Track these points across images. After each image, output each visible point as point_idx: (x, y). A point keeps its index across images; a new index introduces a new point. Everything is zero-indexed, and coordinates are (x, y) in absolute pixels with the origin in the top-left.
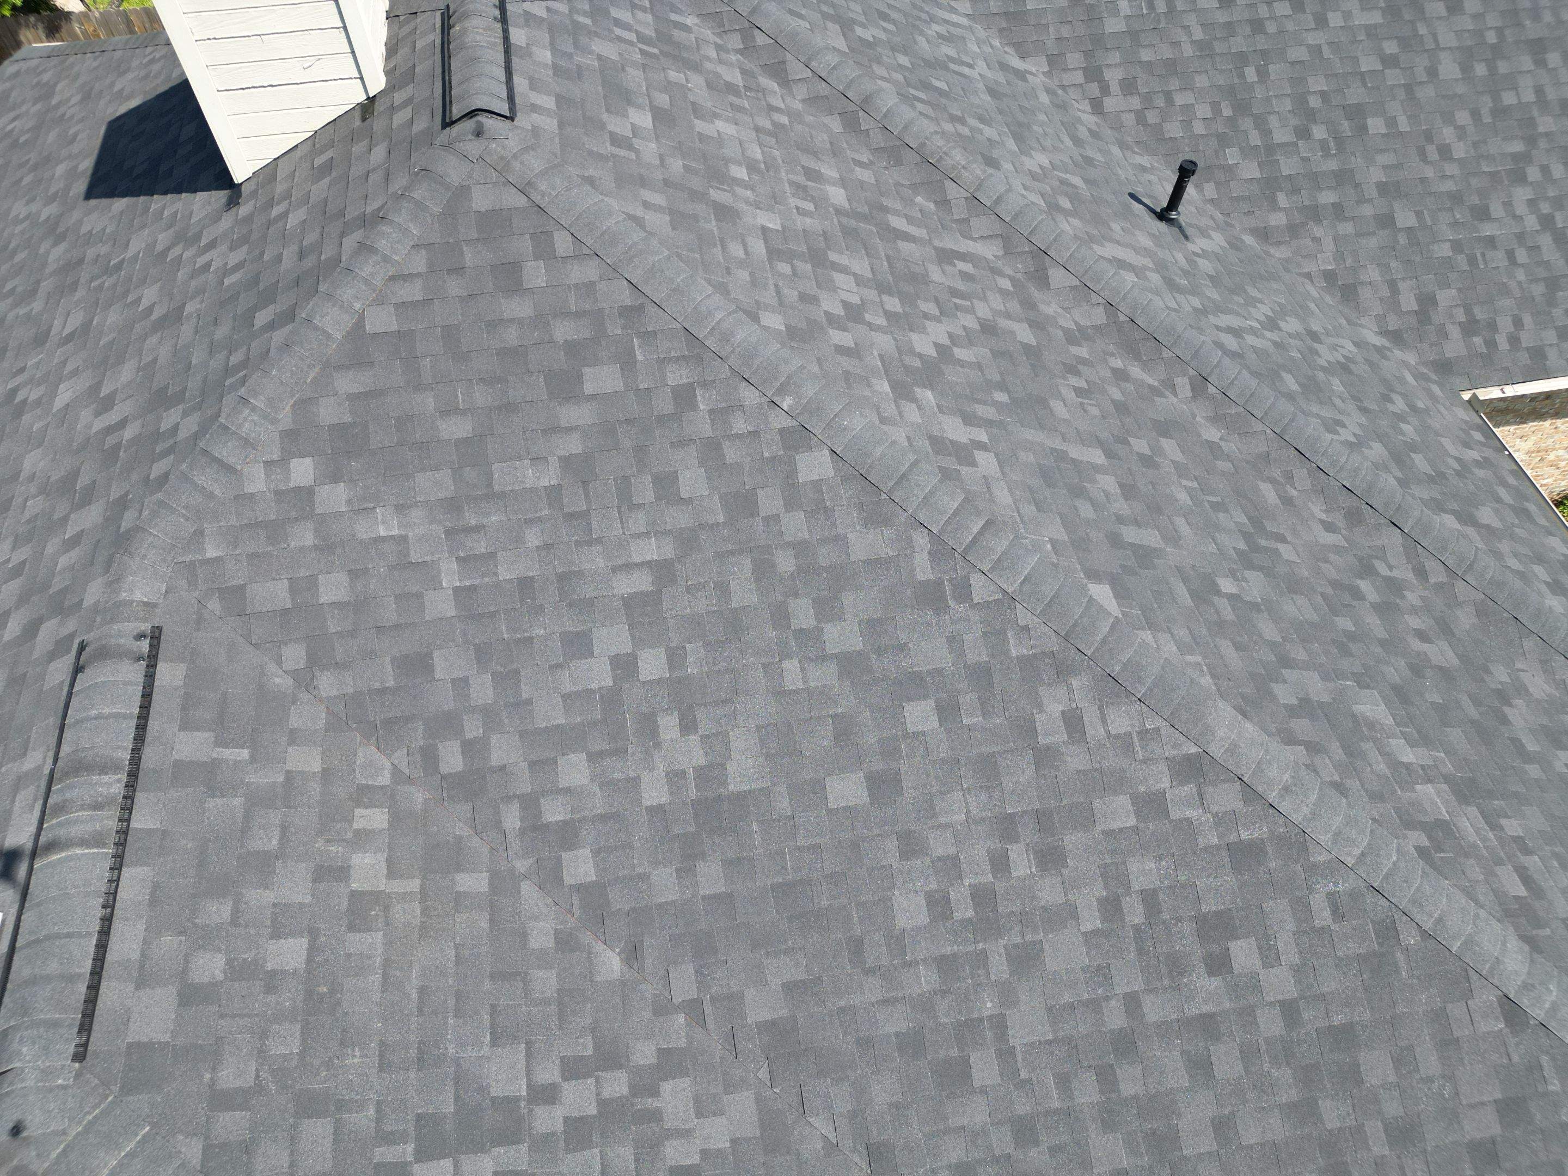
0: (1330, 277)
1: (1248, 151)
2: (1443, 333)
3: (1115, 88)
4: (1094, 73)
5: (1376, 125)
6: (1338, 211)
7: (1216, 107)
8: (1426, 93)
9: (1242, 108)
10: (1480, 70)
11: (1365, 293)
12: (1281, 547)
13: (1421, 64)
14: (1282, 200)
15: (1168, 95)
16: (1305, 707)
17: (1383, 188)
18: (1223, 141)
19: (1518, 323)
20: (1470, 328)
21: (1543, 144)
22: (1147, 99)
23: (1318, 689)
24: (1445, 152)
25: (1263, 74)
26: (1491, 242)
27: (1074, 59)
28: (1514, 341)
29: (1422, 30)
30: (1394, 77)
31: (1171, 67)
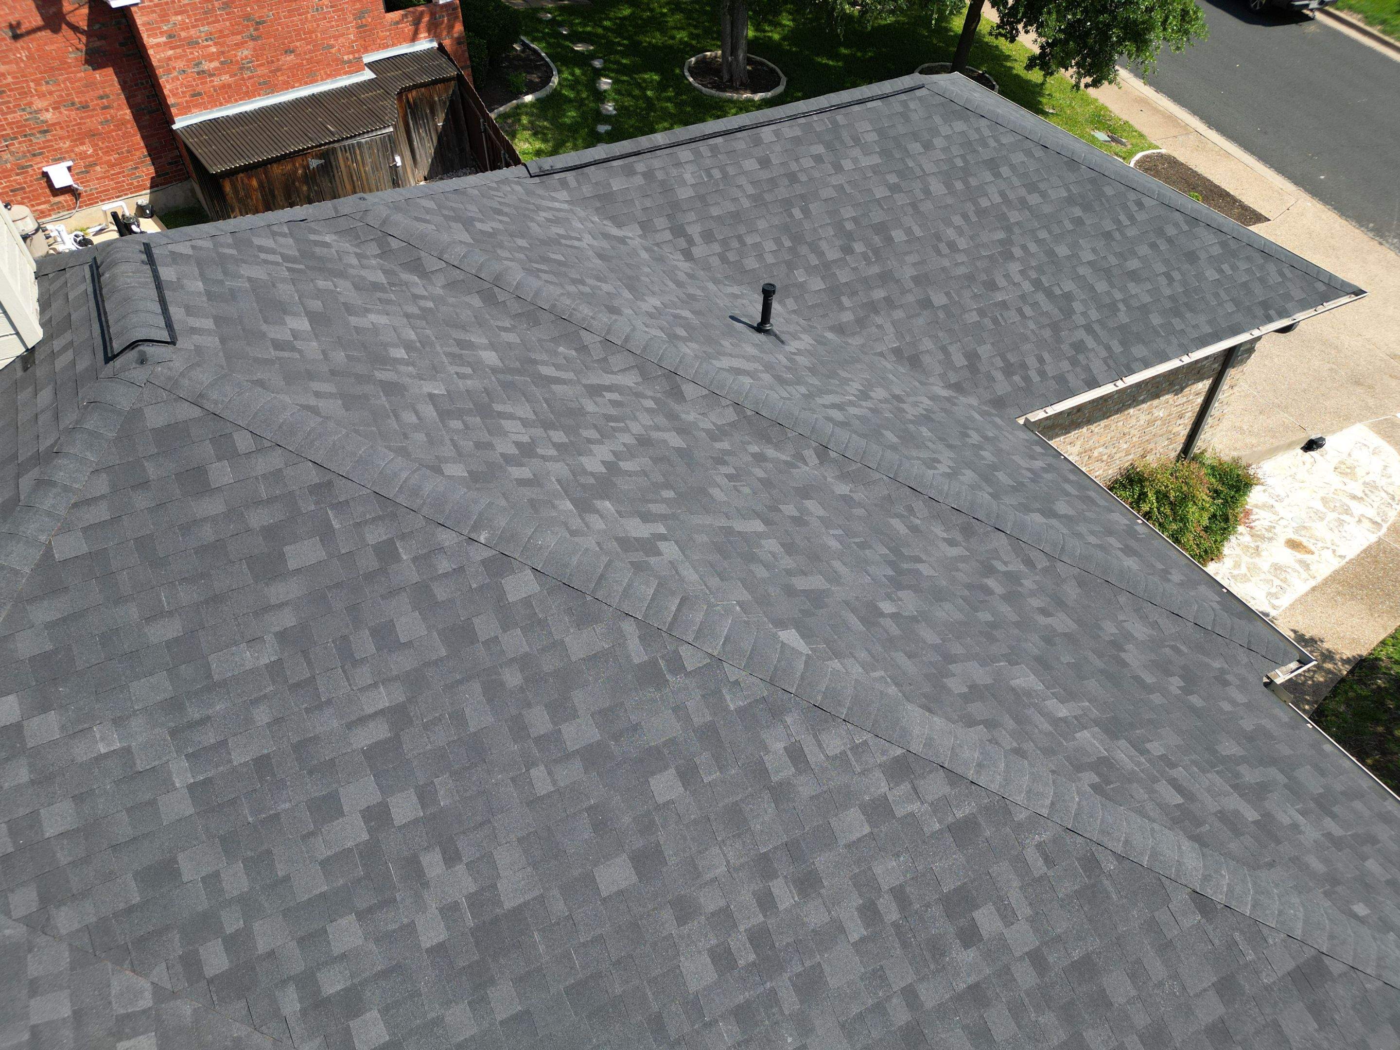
0: (897, 352)
1: (810, 270)
2: (991, 379)
3: (697, 239)
4: (678, 231)
5: (898, 235)
6: (889, 301)
7: (778, 241)
8: (927, 207)
9: (797, 238)
10: (959, 185)
11: (926, 359)
12: (922, 567)
13: (917, 186)
14: (846, 301)
15: (740, 238)
16: (975, 692)
17: (916, 280)
18: (790, 266)
19: (1041, 360)
20: (1008, 370)
21: (1016, 230)
22: (724, 243)
23: (981, 675)
24: (952, 246)
25: (806, 211)
26: (1004, 305)
27: (661, 222)
28: (1042, 373)
29: (911, 164)
30: (901, 199)
31: (736, 217)
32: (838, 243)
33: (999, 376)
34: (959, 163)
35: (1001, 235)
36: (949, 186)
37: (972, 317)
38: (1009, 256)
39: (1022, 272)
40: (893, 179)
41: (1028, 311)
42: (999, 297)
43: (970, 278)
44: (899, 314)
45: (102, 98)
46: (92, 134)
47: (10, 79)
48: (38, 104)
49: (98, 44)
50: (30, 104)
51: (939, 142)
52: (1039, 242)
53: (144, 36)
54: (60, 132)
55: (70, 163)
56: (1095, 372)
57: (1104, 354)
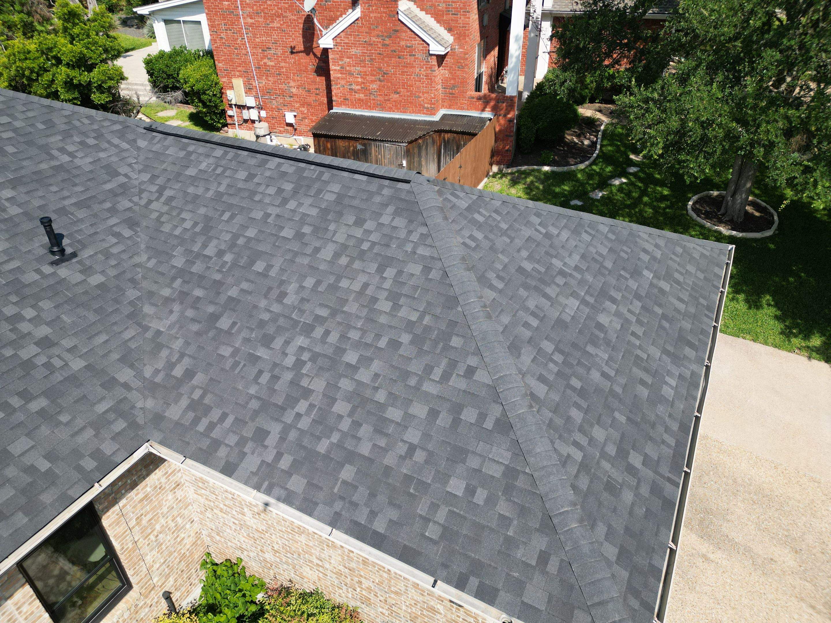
2: (177, 399)
4: (162, 189)
5: (259, 266)
6: (197, 301)
9: (207, 230)
11: (164, 353)
14: (178, 283)
15: (181, 211)
17: (230, 300)
18: (182, 242)
19: (223, 418)
21: (339, 317)
22: (171, 209)
24: (282, 296)
25: (231, 218)
26: (254, 359)
28: (210, 428)
30: (293, 245)
32: (223, 247)
33: (184, 402)
34: (365, 246)
35: (323, 312)
36: (337, 255)
37: (226, 351)
38: (307, 330)
39: (301, 349)
40: (307, 230)
41: (265, 378)
42: (262, 352)
43: (262, 324)
44: (190, 313)
45: (317, 89)
46: (309, 105)
47: (284, 70)
48: (292, 84)
49: (322, 65)
50: (289, 83)
51: (369, 225)
52: (343, 337)
53: (331, 64)
54: (296, 99)
55: (296, 114)
56: (242, 465)
57: (269, 459)
